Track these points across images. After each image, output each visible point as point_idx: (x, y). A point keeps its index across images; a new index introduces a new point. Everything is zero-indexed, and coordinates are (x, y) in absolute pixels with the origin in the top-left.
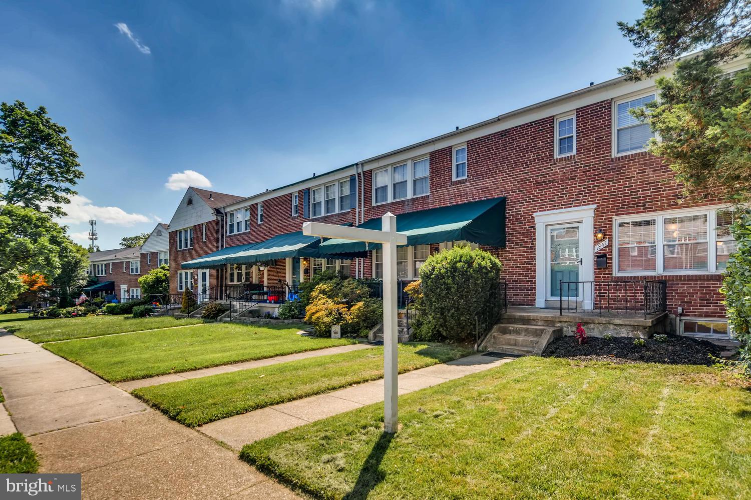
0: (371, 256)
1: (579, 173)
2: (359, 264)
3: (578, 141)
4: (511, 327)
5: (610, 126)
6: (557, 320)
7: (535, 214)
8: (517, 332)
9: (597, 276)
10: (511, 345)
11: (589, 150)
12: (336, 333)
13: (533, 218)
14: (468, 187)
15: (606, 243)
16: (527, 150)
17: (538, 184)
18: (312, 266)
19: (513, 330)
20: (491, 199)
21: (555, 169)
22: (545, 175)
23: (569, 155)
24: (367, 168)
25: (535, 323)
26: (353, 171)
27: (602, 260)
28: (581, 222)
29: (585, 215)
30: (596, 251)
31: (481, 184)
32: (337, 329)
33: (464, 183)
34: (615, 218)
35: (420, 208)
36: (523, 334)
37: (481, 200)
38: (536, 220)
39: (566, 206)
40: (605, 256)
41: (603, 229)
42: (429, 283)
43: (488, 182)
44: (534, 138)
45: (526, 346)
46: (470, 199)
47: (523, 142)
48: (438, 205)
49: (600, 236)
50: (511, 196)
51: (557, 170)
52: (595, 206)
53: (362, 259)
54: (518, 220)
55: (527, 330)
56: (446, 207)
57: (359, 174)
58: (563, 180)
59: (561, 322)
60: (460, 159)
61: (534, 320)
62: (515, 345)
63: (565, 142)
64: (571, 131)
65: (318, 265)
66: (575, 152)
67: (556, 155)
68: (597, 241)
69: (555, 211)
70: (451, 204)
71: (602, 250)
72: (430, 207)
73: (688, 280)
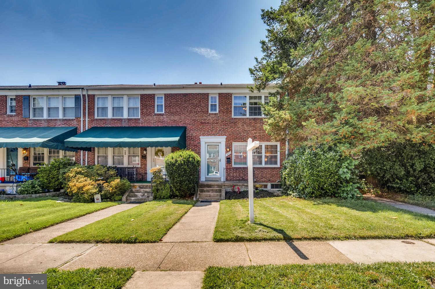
0: (94, 150)
1: (220, 121)
2: (84, 155)
3: (219, 108)
4: (205, 189)
5: (231, 104)
6: (223, 185)
7: (200, 137)
8: (208, 191)
9: (227, 167)
10: (208, 197)
11: (223, 112)
12: (98, 199)
13: (199, 138)
14: (165, 118)
15: (230, 153)
16: (196, 106)
17: (202, 123)
18: (32, 154)
19: (206, 191)
20: (178, 127)
21: (209, 118)
22: (205, 120)
23: (215, 113)
24: (91, 93)
25: (213, 187)
26: (79, 92)
27: (229, 160)
28: (221, 143)
29: (222, 140)
30: (226, 156)
31: (172, 118)
32: (98, 197)
33: (163, 115)
34: (233, 143)
35: (133, 125)
36: (211, 192)
37: (173, 126)
38: (201, 140)
39: (214, 135)
40: (230, 158)
41: (229, 147)
42: (174, 168)
43: (176, 118)
44: (200, 101)
45: (215, 197)
46: (166, 125)
47: (195, 102)
48: (146, 125)
49: (228, 150)
50: (189, 127)
51: (210, 119)
52: (226, 137)
53: (87, 152)
54: (192, 138)
55: (212, 190)
56: (151, 127)
57: (84, 96)
58: (213, 123)
59: (224, 186)
60: (160, 102)
61: (213, 186)
62: (210, 197)
63: (214, 106)
64: (216, 102)
65: (39, 154)
66: (217, 112)
67: (210, 112)
68: (227, 152)
69: (209, 137)
70: (155, 126)
71: (228, 156)
72: (141, 125)
73: (257, 169)
